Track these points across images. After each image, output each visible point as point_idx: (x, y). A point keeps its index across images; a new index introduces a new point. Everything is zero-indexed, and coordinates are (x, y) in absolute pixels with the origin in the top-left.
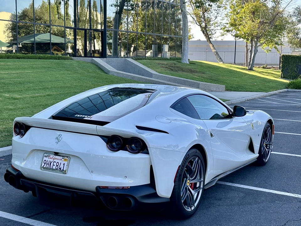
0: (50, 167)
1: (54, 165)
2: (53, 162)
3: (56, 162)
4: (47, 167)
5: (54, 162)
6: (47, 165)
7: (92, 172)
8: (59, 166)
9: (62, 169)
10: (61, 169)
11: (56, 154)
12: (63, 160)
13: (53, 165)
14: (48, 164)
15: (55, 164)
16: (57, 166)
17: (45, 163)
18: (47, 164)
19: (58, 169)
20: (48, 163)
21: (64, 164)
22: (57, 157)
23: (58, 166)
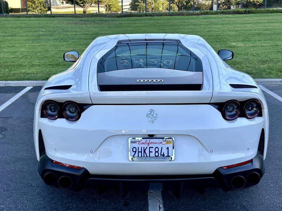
0: (145, 156)
1: (152, 152)
2: (148, 148)
3: (154, 148)
4: (140, 155)
5: (150, 148)
6: (140, 154)
7: (211, 151)
8: (160, 152)
9: (166, 155)
10: (164, 155)
11: (151, 136)
12: (164, 143)
13: (150, 152)
14: (141, 152)
15: (152, 150)
16: (156, 152)
17: (135, 152)
18: (139, 152)
19: (160, 156)
20: (140, 150)
21: (168, 148)
22: (152, 140)
23: (158, 152)
